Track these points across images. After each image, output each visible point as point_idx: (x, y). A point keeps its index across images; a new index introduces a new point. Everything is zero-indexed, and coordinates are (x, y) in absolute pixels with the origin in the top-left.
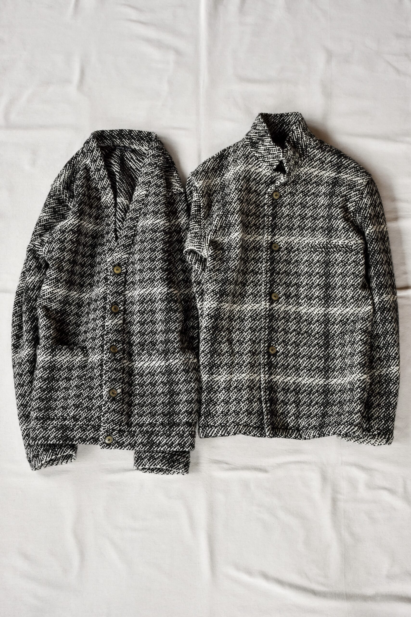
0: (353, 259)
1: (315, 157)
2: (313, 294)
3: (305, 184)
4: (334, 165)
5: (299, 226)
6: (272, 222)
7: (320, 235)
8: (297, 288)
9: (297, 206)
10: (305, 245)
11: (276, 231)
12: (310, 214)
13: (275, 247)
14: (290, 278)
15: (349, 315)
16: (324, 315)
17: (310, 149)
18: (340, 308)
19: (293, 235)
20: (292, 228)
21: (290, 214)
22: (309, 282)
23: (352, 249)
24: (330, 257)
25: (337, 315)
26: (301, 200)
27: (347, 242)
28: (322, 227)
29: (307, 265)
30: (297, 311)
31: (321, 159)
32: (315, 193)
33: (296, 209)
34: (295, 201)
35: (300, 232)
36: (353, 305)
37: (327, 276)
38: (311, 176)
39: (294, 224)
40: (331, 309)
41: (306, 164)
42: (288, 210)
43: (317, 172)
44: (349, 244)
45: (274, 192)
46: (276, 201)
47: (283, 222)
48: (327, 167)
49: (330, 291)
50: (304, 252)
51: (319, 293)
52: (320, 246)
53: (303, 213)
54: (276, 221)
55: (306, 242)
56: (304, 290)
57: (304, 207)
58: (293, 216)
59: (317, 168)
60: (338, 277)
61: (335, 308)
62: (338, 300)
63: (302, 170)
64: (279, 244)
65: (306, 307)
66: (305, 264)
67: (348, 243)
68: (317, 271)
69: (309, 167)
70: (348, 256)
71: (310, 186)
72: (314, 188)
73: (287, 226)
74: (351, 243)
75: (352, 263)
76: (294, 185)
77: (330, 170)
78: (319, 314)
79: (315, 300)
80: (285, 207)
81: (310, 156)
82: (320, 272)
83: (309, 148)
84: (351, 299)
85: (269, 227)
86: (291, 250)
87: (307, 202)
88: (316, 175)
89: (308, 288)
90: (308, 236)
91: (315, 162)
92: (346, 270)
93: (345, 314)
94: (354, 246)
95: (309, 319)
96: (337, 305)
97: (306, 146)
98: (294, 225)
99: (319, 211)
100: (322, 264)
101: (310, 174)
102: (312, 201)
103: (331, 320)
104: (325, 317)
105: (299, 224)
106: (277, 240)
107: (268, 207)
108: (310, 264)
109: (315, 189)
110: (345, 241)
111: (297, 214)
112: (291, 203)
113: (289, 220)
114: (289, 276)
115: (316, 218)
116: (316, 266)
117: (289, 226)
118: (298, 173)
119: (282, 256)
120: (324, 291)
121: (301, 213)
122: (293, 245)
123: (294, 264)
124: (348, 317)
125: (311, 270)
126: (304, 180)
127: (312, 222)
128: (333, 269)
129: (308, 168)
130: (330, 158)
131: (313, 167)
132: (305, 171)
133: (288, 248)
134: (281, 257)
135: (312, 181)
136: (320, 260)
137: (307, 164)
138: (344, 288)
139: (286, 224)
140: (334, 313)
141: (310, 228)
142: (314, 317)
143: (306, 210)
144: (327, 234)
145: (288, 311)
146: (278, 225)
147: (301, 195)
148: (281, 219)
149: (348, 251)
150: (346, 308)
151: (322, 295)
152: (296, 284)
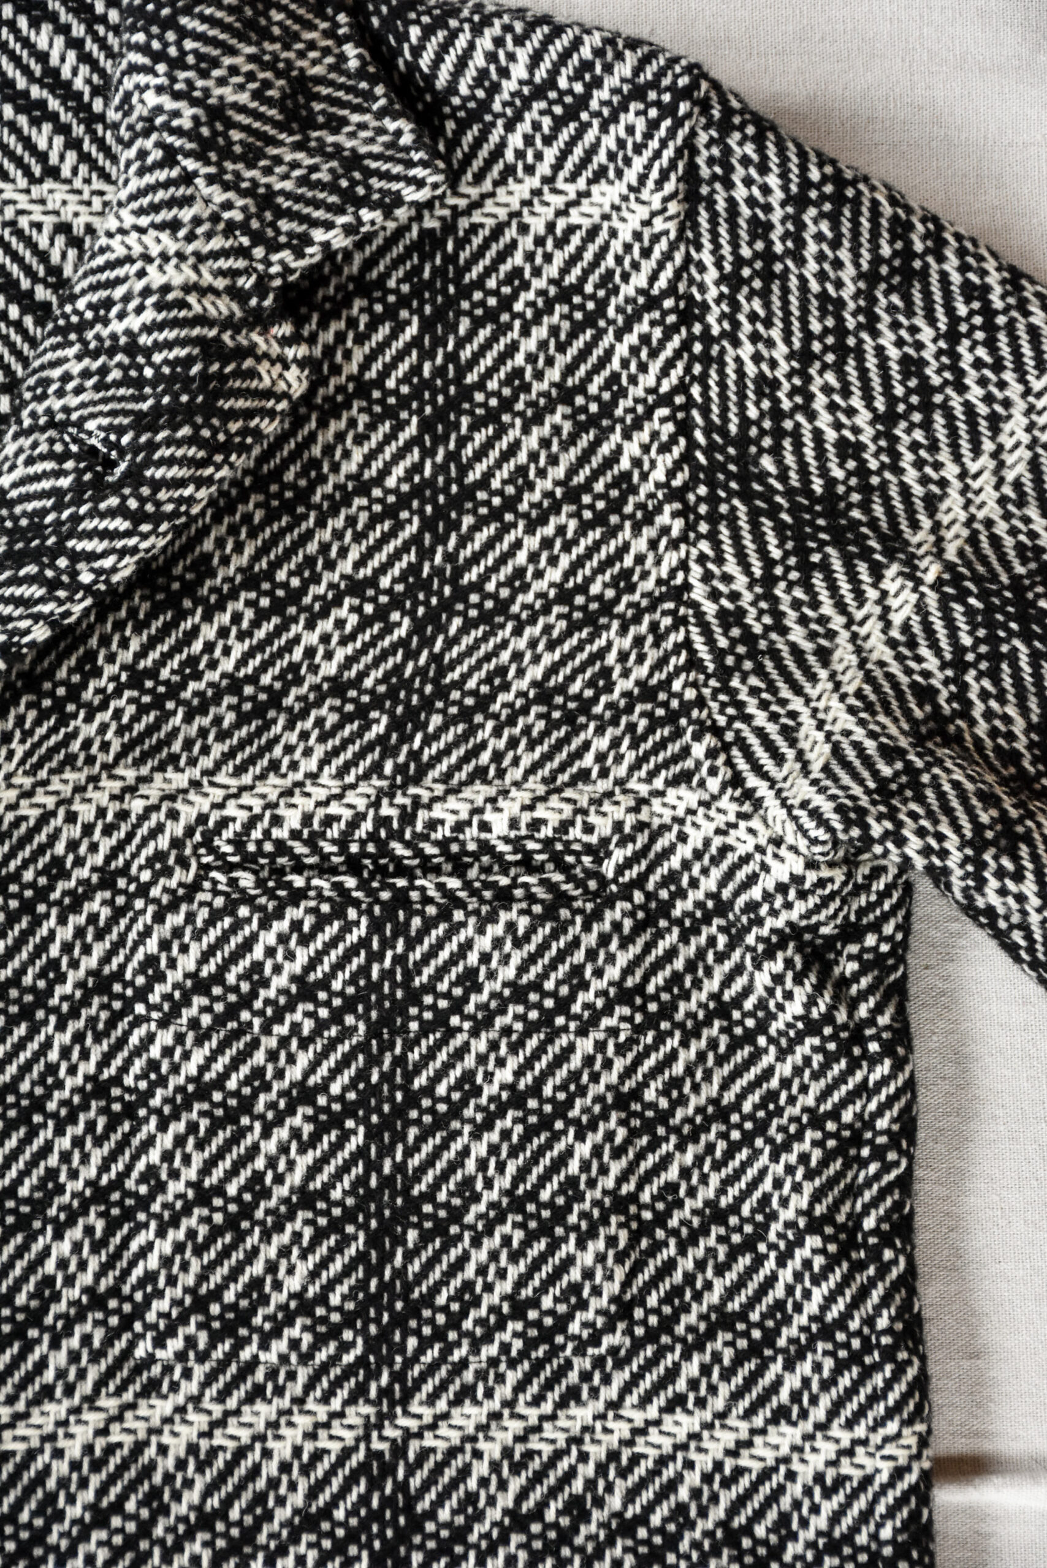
0: (613, 973)
2: (257, 1283)
8: (112, 1227)
10: (177, 843)
14: (47, 1148)
15: (588, 1470)
16: (363, 1468)
18: (510, 1404)
19: (70, 760)
22: (218, 1173)
23: (603, 882)
24: (417, 954)
25: (481, 1469)
27: (554, 819)
30: (110, 1449)
36: (620, 1378)
37: (387, 1123)
40: (428, 1414)
44: (576, 832)
49: (409, 1256)
50: (174, 907)
51: (314, 1275)
52: (316, 850)
55: (188, 814)
56: (179, 1248)
60: (488, 1125)
61: (468, 1408)
62: (488, 1338)
65: (196, 1400)
66: (187, 1014)
67: (565, 826)
68: (294, 1073)
70: (576, 943)
73: (32, 684)
74: (589, 829)
75: (608, 1010)
78: (318, 1456)
79: (277, 1333)
82: (324, 1087)
84: (610, 1328)
86: (43, 893)
89: (216, 1232)
90: (207, 762)
92: (562, 1074)
93: (558, 1455)
94: (619, 855)
95: (227, 1503)
96: (481, 1375)
100: (337, 1017)
103: (431, 1515)
104: (375, 1484)
108: (232, 1012)
110: (540, 812)
114: (33, 1133)
116: (282, 1030)
120: (361, 1257)
123: (75, 1014)
124: (578, 1486)
125: (244, 1070)
128: (442, 1056)
136: (319, 973)
138: (545, 1229)
139: (20, 666)
140: (452, 1452)
142: (273, 1483)
145: (31, 1455)
149: (564, 899)
150: (562, 1404)
151: (343, 1289)
152: (99, 1194)
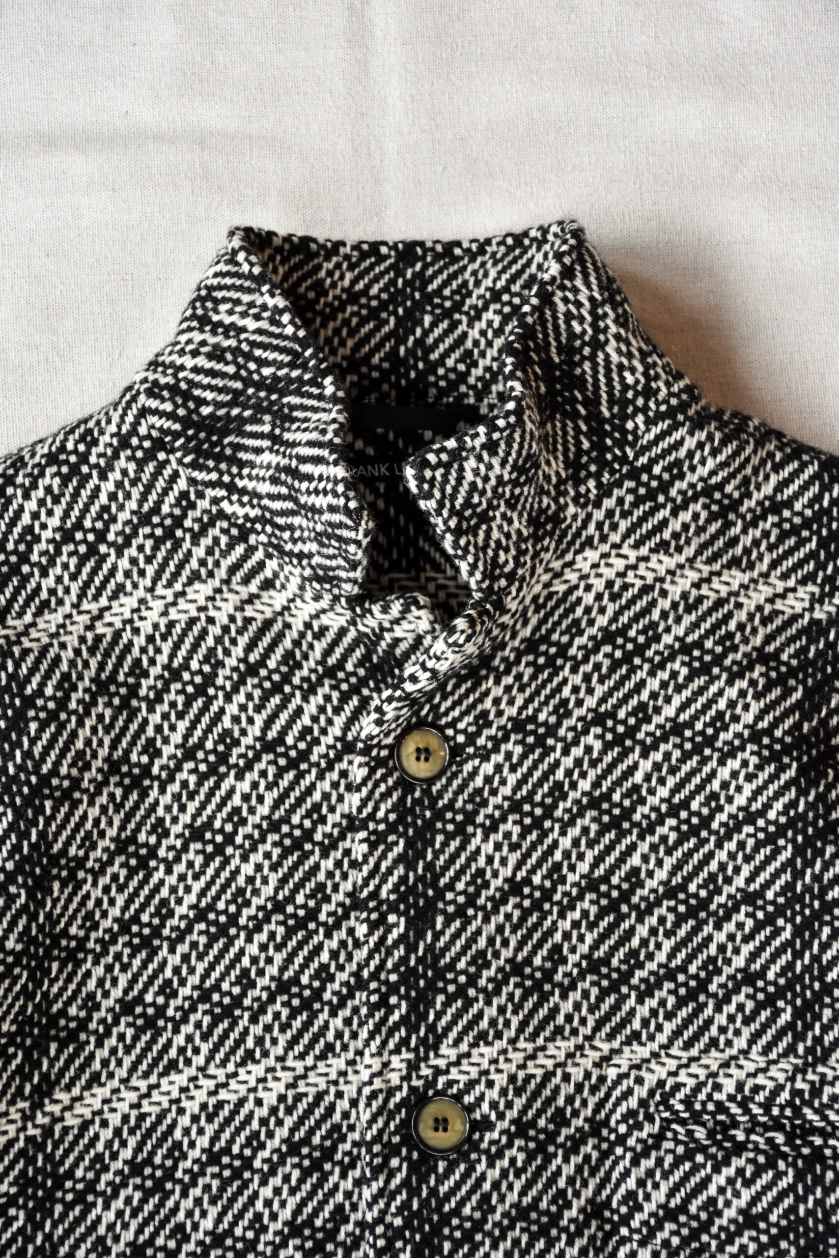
1: (681, 476)
3: (615, 665)
4: (795, 530)
5: (593, 965)
6: (412, 948)
7: (746, 1033)
9: (572, 823)
10: (643, 1103)
11: (439, 1015)
12: (662, 875)
13: (441, 1124)
17: (649, 422)
19: (559, 1031)
20: (548, 975)
21: (527, 881)
24: (832, 1200)
26: (592, 775)
28: (749, 978)
29: (675, 1241)
31: (720, 487)
32: (690, 724)
33: (566, 843)
34: (559, 785)
35: (605, 1007)
38: (653, 604)
39: (557, 948)
41: (614, 527)
42: (514, 847)
43: (693, 576)
45: (408, 730)
46: (427, 792)
47: (482, 942)
48: (756, 543)
52: (747, 1111)
53: (611, 871)
54: (437, 936)
55: (650, 1080)
57: (615, 823)
58: (548, 895)
59: (689, 551)
63: (586, 567)
64: (468, 1099)
69: (636, 546)
71: (652, 673)
72: (679, 689)
73: (516, 968)
76: (539, 669)
77: (774, 565)
80: (488, 831)
81: (647, 468)
83: (640, 419)
85: (393, 989)
86: (551, 1137)
87: (636, 788)
88: (685, 596)
90: (662, 1038)
91: (675, 513)
97: (624, 403)
98: (557, 956)
99: (722, 856)
100: (774, 1242)
101: (646, 589)
102: (671, 782)
105: (595, 946)
106: (454, 1074)
107: (373, 846)
109: (686, 693)
111: (571, 878)
112: (529, 798)
113: (523, 919)
115: (704, 904)
116: (733, 1249)
117: (528, 961)
118: (560, 588)
119: (496, 1185)
121: (600, 872)
122: (561, 1101)
123: (579, 1233)
126: (608, 636)
127: (682, 933)
129: (633, 555)
130: (774, 479)
131: (664, 546)
132: (609, 573)
133: (533, 1124)
134: (486, 1198)
135: (657, 639)
136: (759, 1208)
137: (623, 525)
139: (506, 954)
141: (671, 975)
143: (633, 847)
144: (790, 1026)
146: (451, 967)
147: (590, 739)
148: (467, 921)
